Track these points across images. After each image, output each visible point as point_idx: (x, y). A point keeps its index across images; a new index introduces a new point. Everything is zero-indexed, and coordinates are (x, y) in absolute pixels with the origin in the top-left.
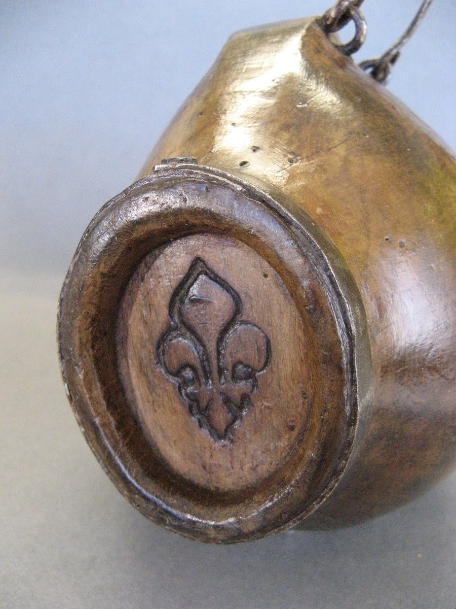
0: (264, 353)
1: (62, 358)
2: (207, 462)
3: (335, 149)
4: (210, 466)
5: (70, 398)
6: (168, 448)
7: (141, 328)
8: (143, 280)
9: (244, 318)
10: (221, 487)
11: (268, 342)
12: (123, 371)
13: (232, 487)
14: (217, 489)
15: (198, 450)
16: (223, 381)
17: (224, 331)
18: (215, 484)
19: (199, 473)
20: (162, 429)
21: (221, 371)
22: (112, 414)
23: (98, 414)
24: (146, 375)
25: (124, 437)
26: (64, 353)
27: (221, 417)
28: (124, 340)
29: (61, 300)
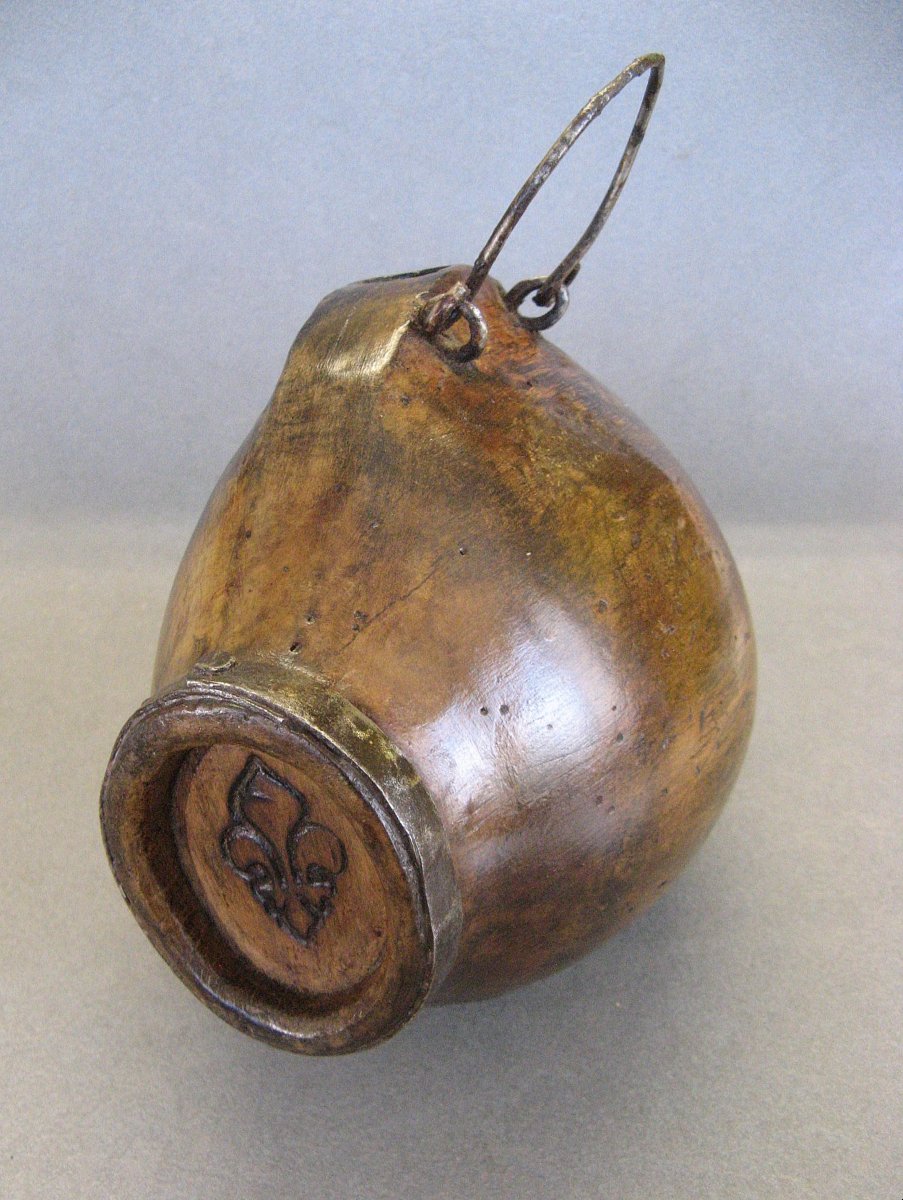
0: (339, 856)
1: (111, 859)
2: (292, 962)
3: (417, 591)
4: (295, 967)
5: (128, 900)
6: (247, 945)
7: (199, 818)
8: (194, 771)
9: (314, 820)
10: (311, 989)
11: (342, 847)
12: (186, 861)
13: (321, 990)
14: (306, 990)
15: (280, 949)
16: (299, 881)
17: (293, 831)
18: (304, 986)
19: (285, 974)
20: (238, 925)
21: (294, 873)
22: (177, 916)
23: (162, 920)
24: (212, 868)
25: (194, 940)
26: (113, 854)
27: (301, 918)
28: (183, 830)
29: (102, 803)
